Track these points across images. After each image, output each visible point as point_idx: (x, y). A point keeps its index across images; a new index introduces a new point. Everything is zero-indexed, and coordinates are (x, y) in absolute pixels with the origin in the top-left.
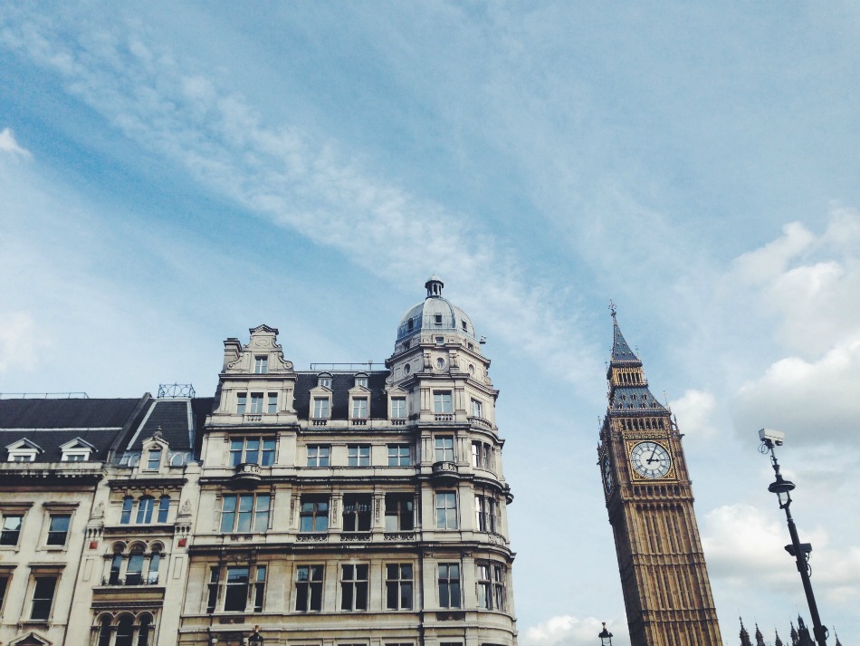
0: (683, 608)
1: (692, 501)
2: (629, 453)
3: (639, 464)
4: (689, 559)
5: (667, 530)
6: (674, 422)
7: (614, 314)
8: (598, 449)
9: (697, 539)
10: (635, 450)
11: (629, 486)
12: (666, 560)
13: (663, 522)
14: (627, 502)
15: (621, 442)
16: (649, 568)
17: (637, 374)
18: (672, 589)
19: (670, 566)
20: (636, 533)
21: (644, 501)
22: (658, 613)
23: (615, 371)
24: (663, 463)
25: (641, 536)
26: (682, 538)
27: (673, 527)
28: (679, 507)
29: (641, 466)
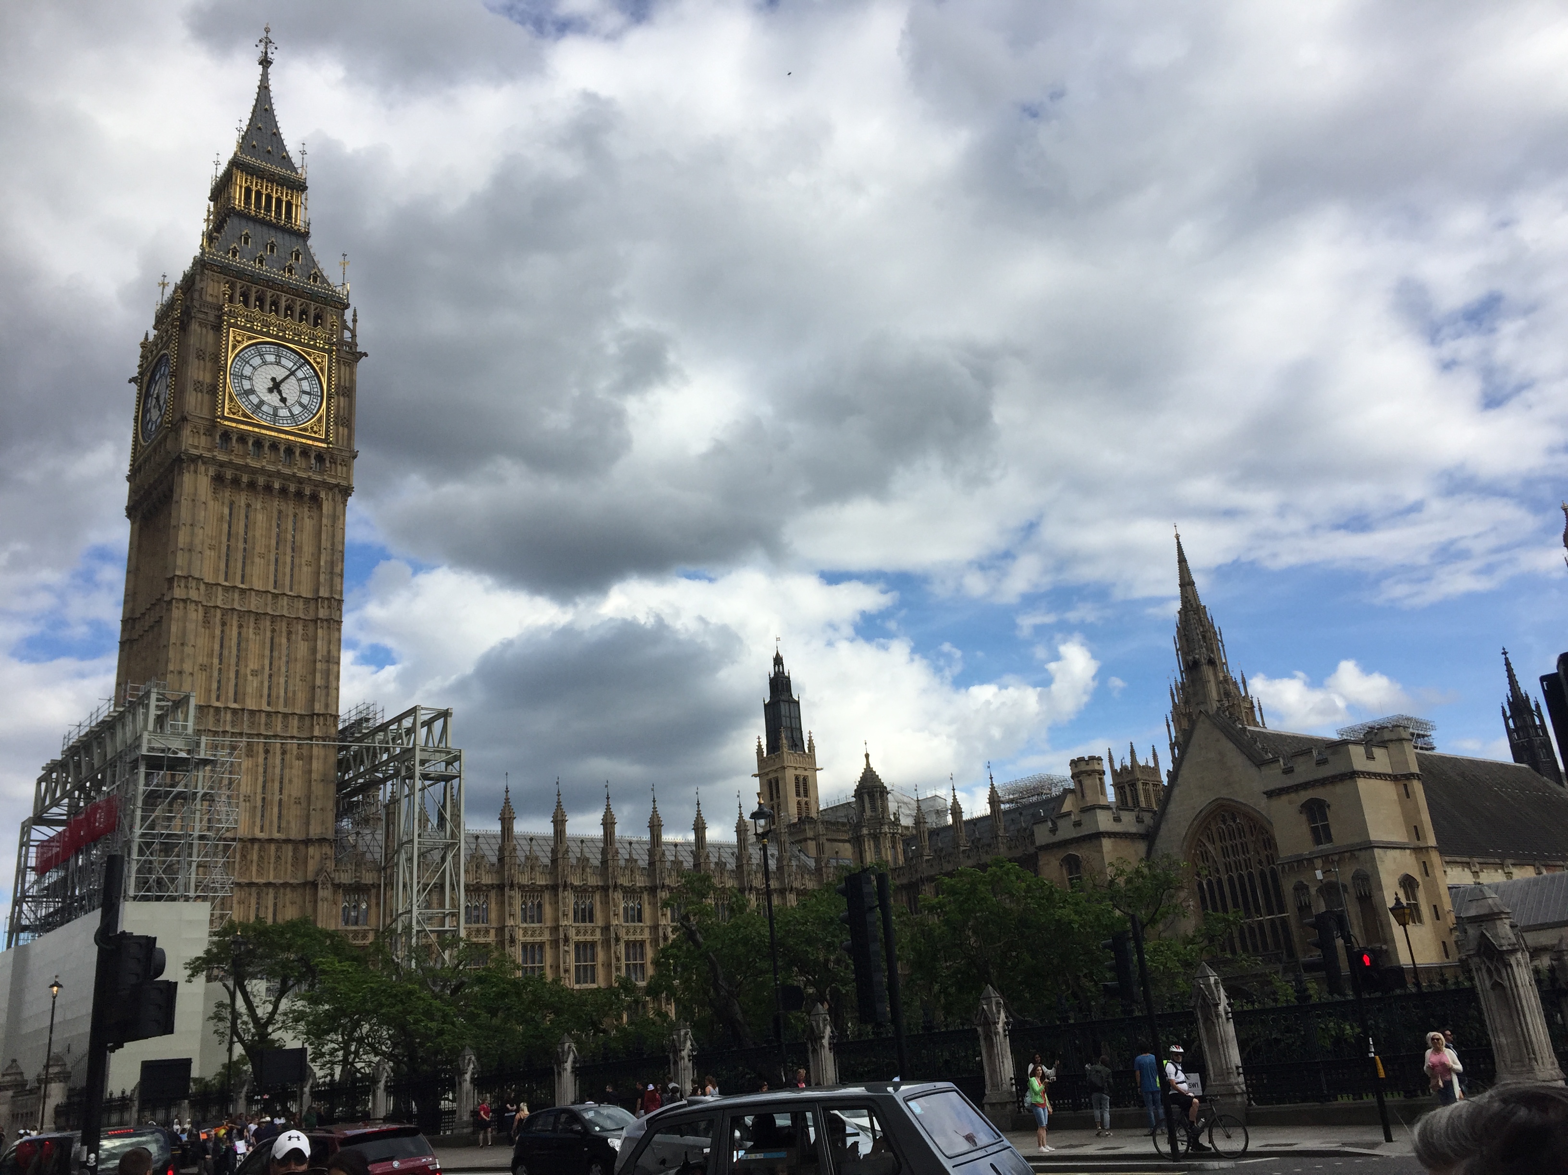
0: (265, 707)
1: (347, 491)
2: (229, 356)
3: (247, 385)
4: (306, 609)
5: (273, 542)
6: (350, 324)
7: (265, 63)
8: (143, 346)
9: (337, 570)
10: (246, 354)
11: (212, 426)
12: (255, 601)
13: (269, 519)
14: (195, 458)
15: (217, 328)
16: (209, 610)
17: (289, 205)
18: (253, 665)
19: (258, 616)
20: (197, 531)
21: (238, 467)
23: (240, 180)
25: (208, 542)
26: (303, 563)
27: (289, 537)
28: (315, 499)
29: (251, 391)
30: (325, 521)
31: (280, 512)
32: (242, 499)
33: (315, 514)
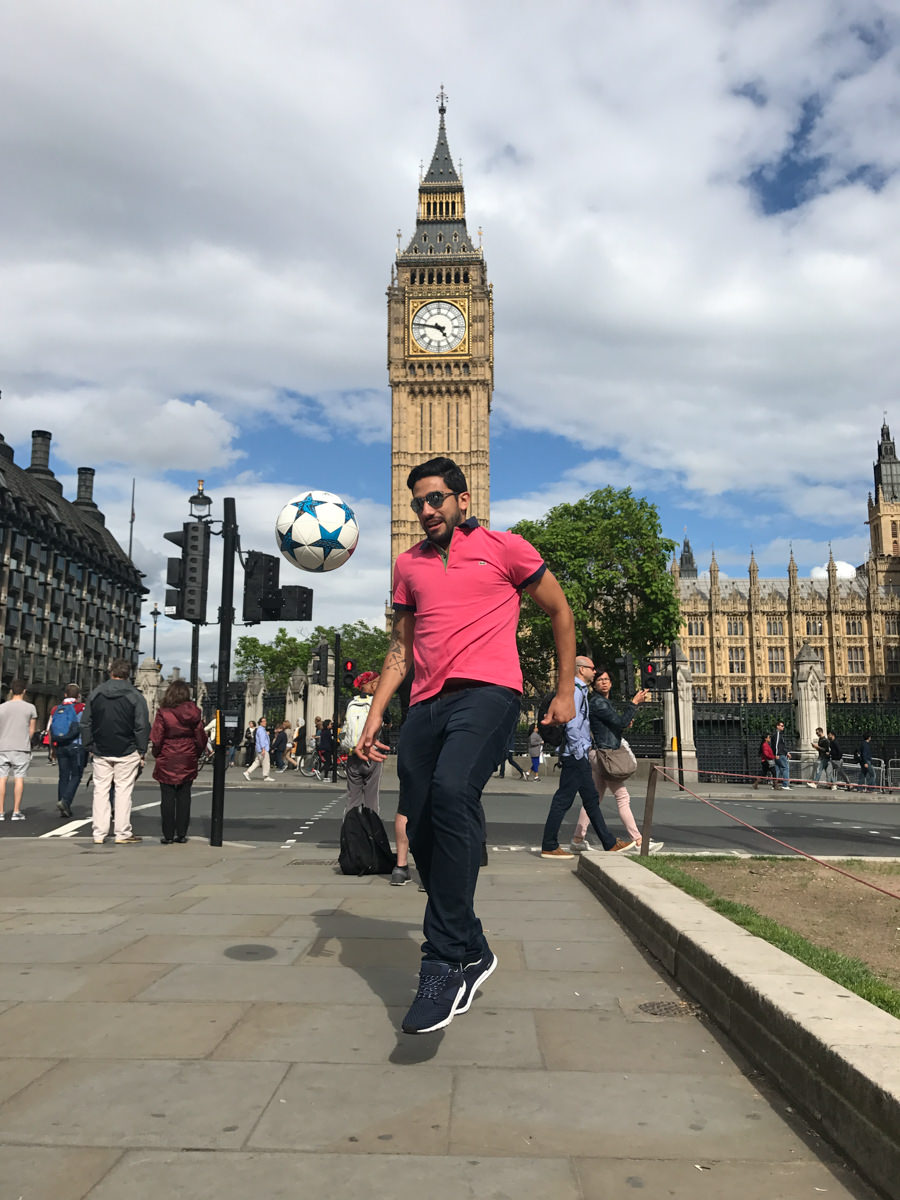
2: (411, 317)
3: (422, 332)
7: (442, 110)
10: (420, 313)
11: (403, 363)
13: (443, 409)
14: (398, 384)
15: (403, 301)
17: (453, 203)
20: (403, 425)
21: (421, 383)
23: (424, 200)
26: (463, 431)
27: (454, 418)
28: (467, 391)
29: (424, 336)
30: (473, 404)
31: (448, 404)
32: (427, 401)
33: (468, 401)
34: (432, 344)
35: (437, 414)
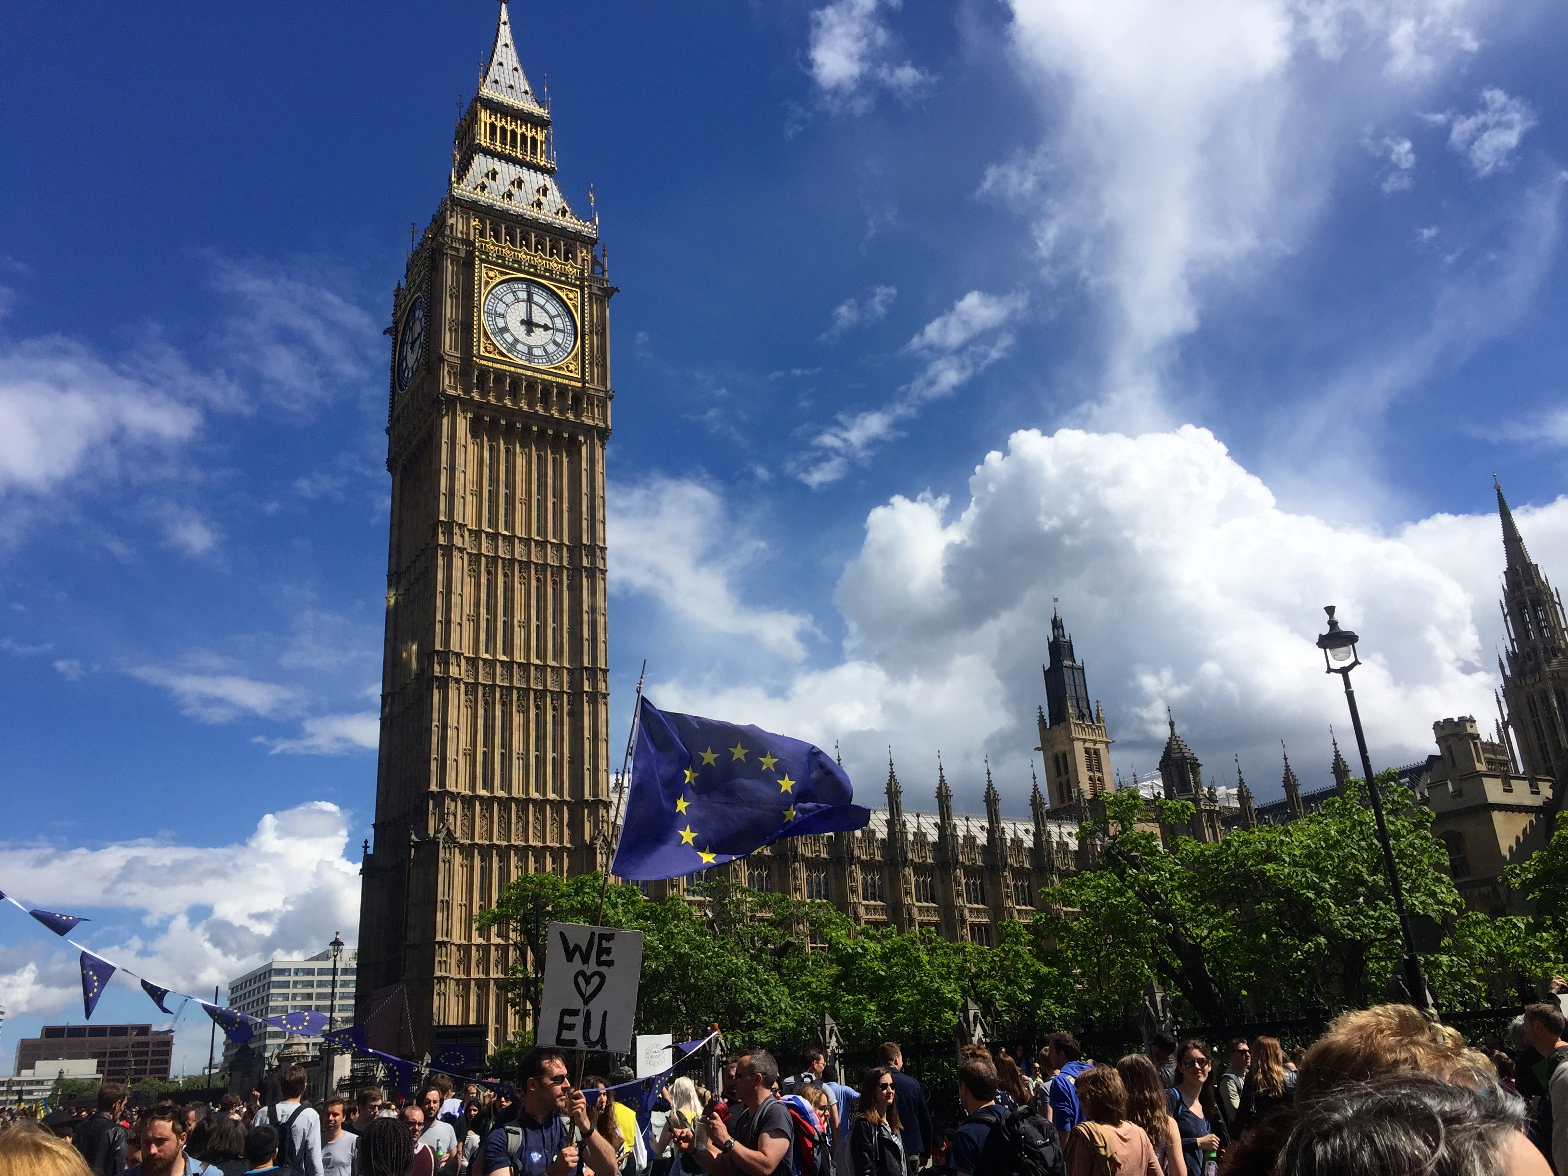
0: (535, 661)
1: (604, 434)
2: (482, 295)
3: (501, 323)
4: (571, 556)
5: (535, 485)
6: (600, 259)
8: (397, 293)
9: (599, 516)
10: (499, 291)
11: (469, 366)
12: (519, 549)
13: (529, 463)
14: (452, 401)
16: (475, 559)
17: (534, 141)
18: (519, 616)
19: (525, 564)
20: (459, 475)
21: (494, 408)
22: (473, 662)
23: (485, 116)
24: (559, 338)
25: (469, 487)
27: (550, 481)
28: (573, 439)
29: (505, 329)
30: (584, 465)
31: (539, 457)
32: (501, 444)
33: (574, 458)
34: (519, 347)
35: (519, 468)
